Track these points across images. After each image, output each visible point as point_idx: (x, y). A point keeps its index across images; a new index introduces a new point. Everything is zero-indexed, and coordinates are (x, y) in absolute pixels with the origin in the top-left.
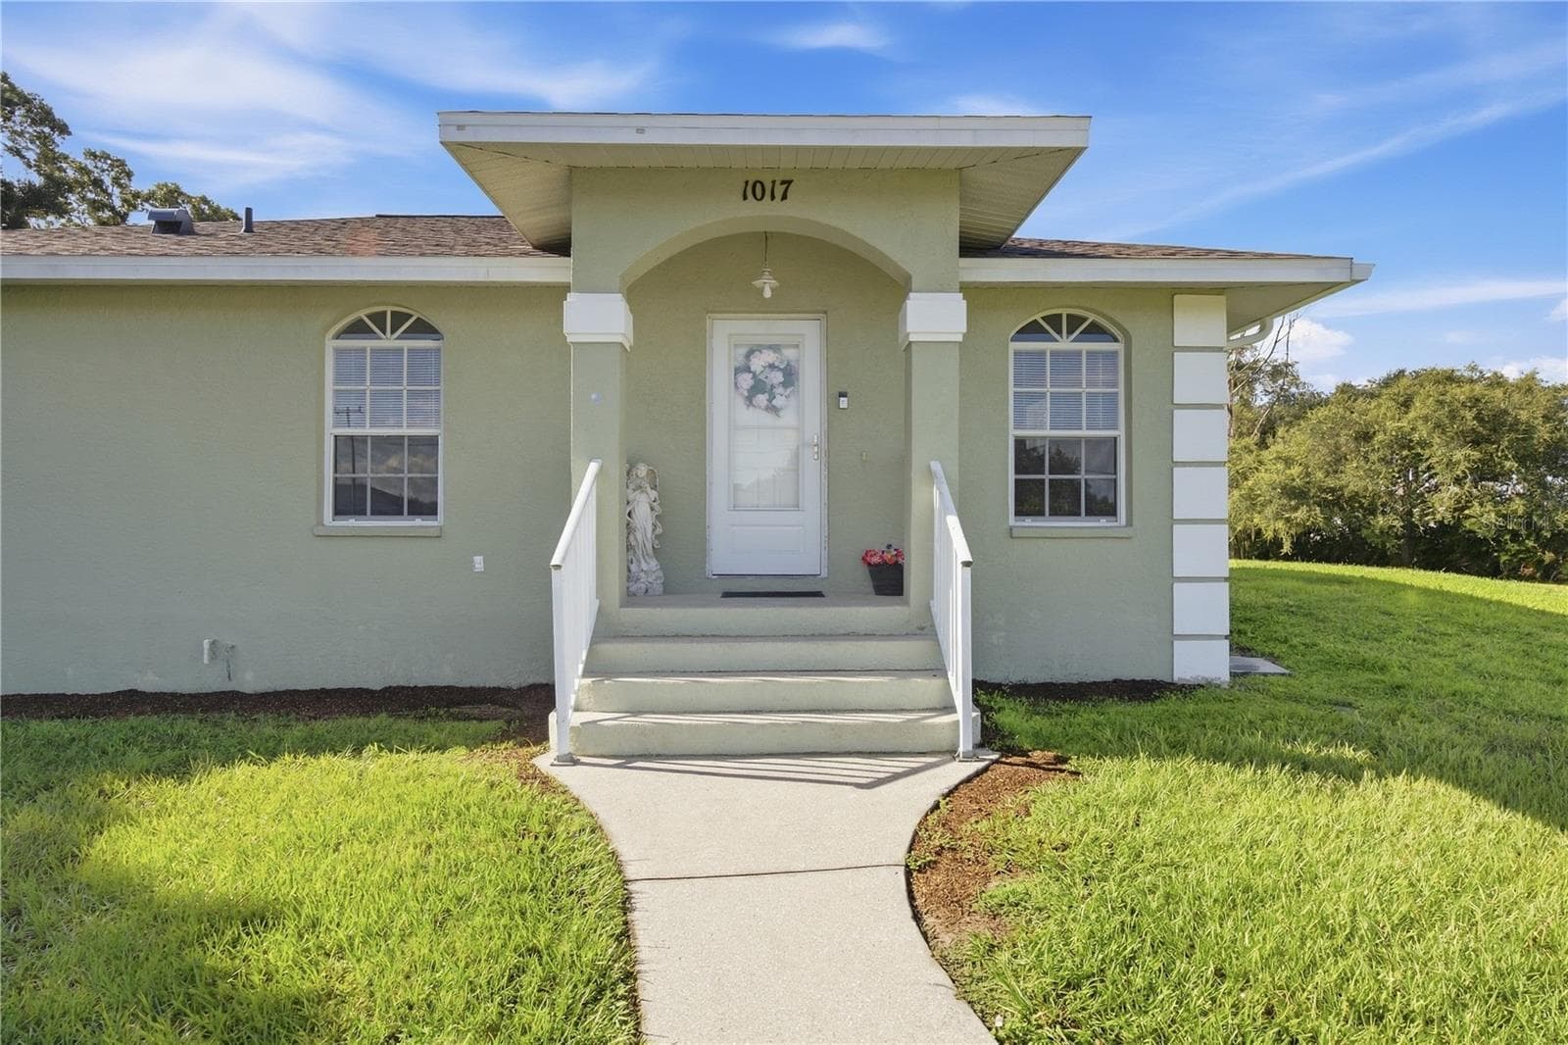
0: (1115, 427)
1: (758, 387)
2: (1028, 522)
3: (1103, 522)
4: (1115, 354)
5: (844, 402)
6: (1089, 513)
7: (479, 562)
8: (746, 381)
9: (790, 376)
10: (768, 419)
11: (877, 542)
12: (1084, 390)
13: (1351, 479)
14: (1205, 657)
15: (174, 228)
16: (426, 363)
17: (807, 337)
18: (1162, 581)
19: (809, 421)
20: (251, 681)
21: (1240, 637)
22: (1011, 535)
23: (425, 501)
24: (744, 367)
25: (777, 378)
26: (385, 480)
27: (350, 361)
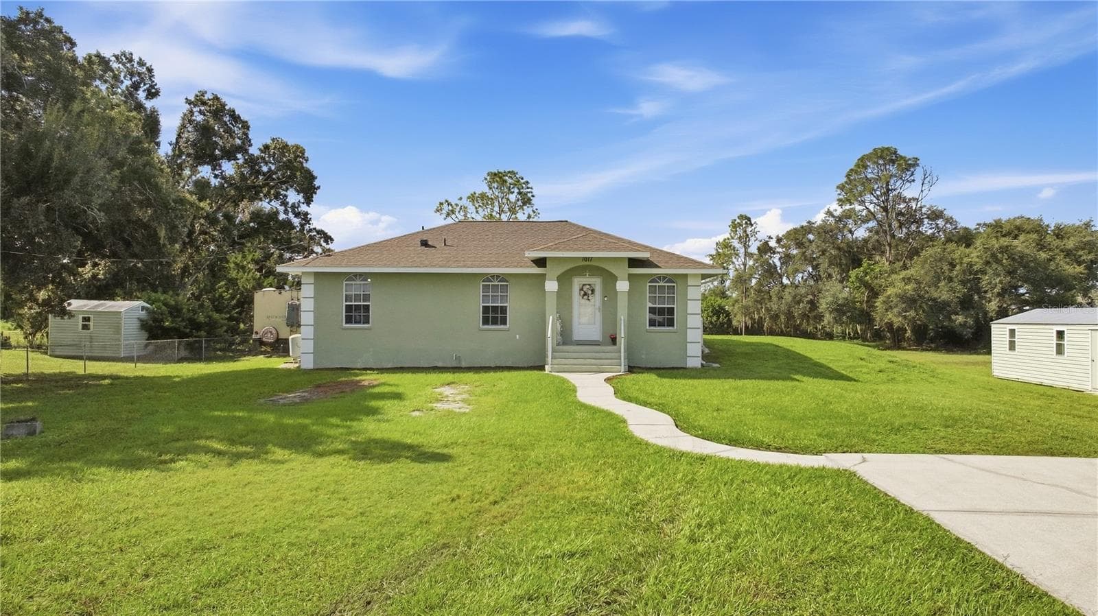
0: (674, 304)
1: (585, 294)
2: (652, 328)
3: (671, 328)
4: (674, 286)
5: (606, 299)
6: (658, 326)
7: (517, 336)
8: (582, 293)
9: (593, 291)
10: (587, 302)
11: (612, 332)
12: (657, 295)
13: (943, 293)
14: (695, 362)
15: (425, 244)
16: (504, 288)
17: (597, 282)
18: (684, 343)
19: (597, 307)
20: (464, 364)
21: (704, 357)
22: (647, 331)
23: (504, 322)
24: (582, 289)
25: (590, 292)
26: (494, 316)
27: (486, 288)
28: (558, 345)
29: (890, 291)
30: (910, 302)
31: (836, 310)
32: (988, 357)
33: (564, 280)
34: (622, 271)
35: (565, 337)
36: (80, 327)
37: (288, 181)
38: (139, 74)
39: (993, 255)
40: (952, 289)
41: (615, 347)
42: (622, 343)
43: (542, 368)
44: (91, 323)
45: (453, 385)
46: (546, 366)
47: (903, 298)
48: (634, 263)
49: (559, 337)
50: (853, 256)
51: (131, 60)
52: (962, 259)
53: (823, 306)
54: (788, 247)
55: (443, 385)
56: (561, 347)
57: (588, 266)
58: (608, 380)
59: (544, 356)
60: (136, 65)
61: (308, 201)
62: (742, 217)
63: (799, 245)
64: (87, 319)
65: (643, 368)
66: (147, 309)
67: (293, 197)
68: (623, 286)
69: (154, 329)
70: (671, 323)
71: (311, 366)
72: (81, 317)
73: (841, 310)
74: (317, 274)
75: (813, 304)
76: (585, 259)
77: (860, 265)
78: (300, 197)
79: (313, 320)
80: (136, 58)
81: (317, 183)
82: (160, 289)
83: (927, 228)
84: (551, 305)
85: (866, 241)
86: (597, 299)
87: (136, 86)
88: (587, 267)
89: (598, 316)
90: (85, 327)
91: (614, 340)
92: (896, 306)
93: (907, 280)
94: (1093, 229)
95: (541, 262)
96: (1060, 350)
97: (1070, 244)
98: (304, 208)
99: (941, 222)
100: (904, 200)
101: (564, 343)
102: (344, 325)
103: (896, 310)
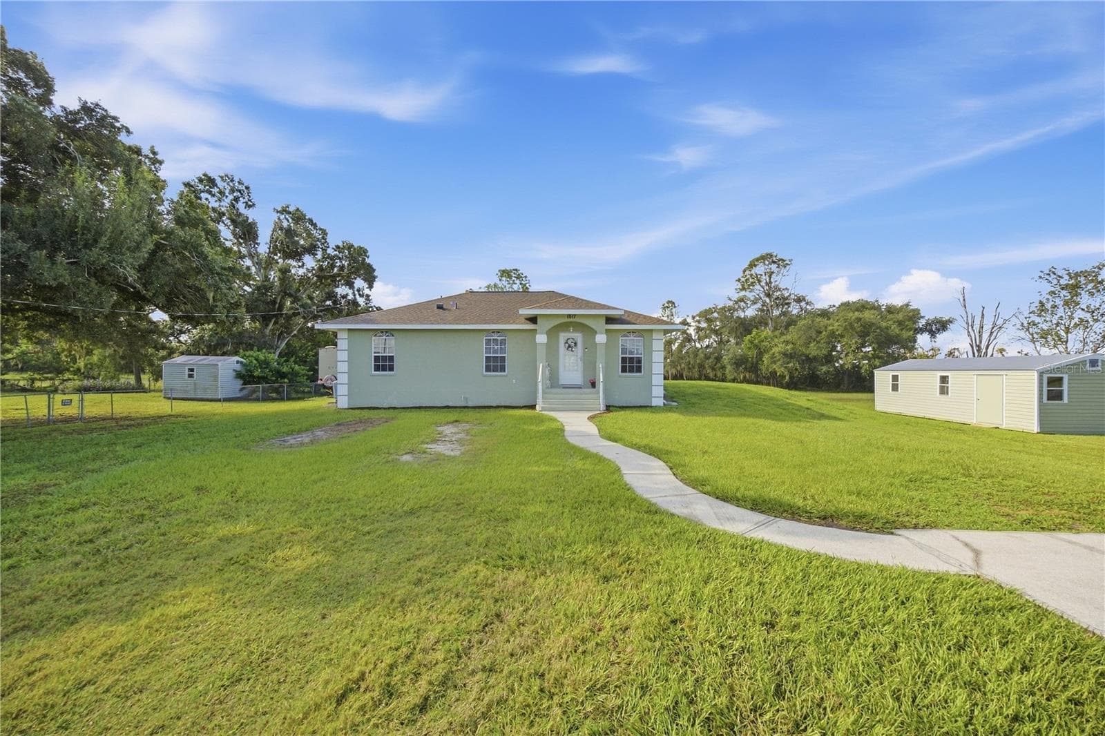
0: (641, 355)
1: (569, 346)
2: (624, 374)
3: (638, 374)
4: (642, 339)
5: (586, 350)
6: (629, 372)
7: (514, 381)
8: (567, 345)
9: (576, 344)
10: (571, 352)
11: (592, 377)
13: (813, 350)
14: (658, 401)
15: (440, 307)
16: (503, 342)
17: (578, 336)
18: (650, 386)
19: (579, 356)
20: (470, 404)
21: (665, 397)
22: (620, 376)
23: (503, 369)
24: (567, 343)
25: (573, 344)
26: (495, 364)
27: (488, 342)
28: (548, 388)
29: (775, 350)
30: (789, 356)
31: (735, 363)
32: (872, 395)
33: (553, 333)
34: (600, 325)
35: (554, 382)
36: (187, 376)
37: (356, 273)
38: (240, 191)
39: (851, 324)
40: (819, 348)
41: (594, 390)
42: (601, 387)
43: (533, 407)
44: (195, 373)
45: (457, 424)
46: (537, 407)
47: (785, 354)
48: (610, 320)
49: (548, 382)
50: (745, 327)
51: (232, 181)
52: (826, 327)
53: (726, 360)
54: (699, 322)
55: (448, 423)
56: (548, 390)
57: (571, 322)
58: (590, 418)
59: (535, 398)
60: (237, 184)
61: (371, 287)
62: (669, 302)
63: (709, 321)
64: (192, 370)
65: (620, 407)
66: (241, 363)
67: (359, 283)
68: (601, 338)
69: (246, 377)
70: (639, 370)
71: (346, 407)
72: (187, 368)
73: (739, 362)
74: (349, 330)
75: (718, 359)
76: (569, 316)
77: (750, 333)
78: (366, 285)
79: (347, 368)
80: (236, 179)
81: (375, 274)
82: (255, 348)
83: (794, 309)
84: (541, 354)
85: (753, 318)
86: (579, 349)
87: (236, 199)
88: (570, 324)
89: (580, 364)
90: (191, 376)
91: (593, 385)
92: (779, 360)
93: (787, 342)
94: (911, 308)
95: (533, 320)
96: (944, 391)
97: (900, 317)
98: (367, 291)
99: (803, 304)
100: (779, 290)
101: (552, 387)
102: (373, 372)
103: (778, 363)
